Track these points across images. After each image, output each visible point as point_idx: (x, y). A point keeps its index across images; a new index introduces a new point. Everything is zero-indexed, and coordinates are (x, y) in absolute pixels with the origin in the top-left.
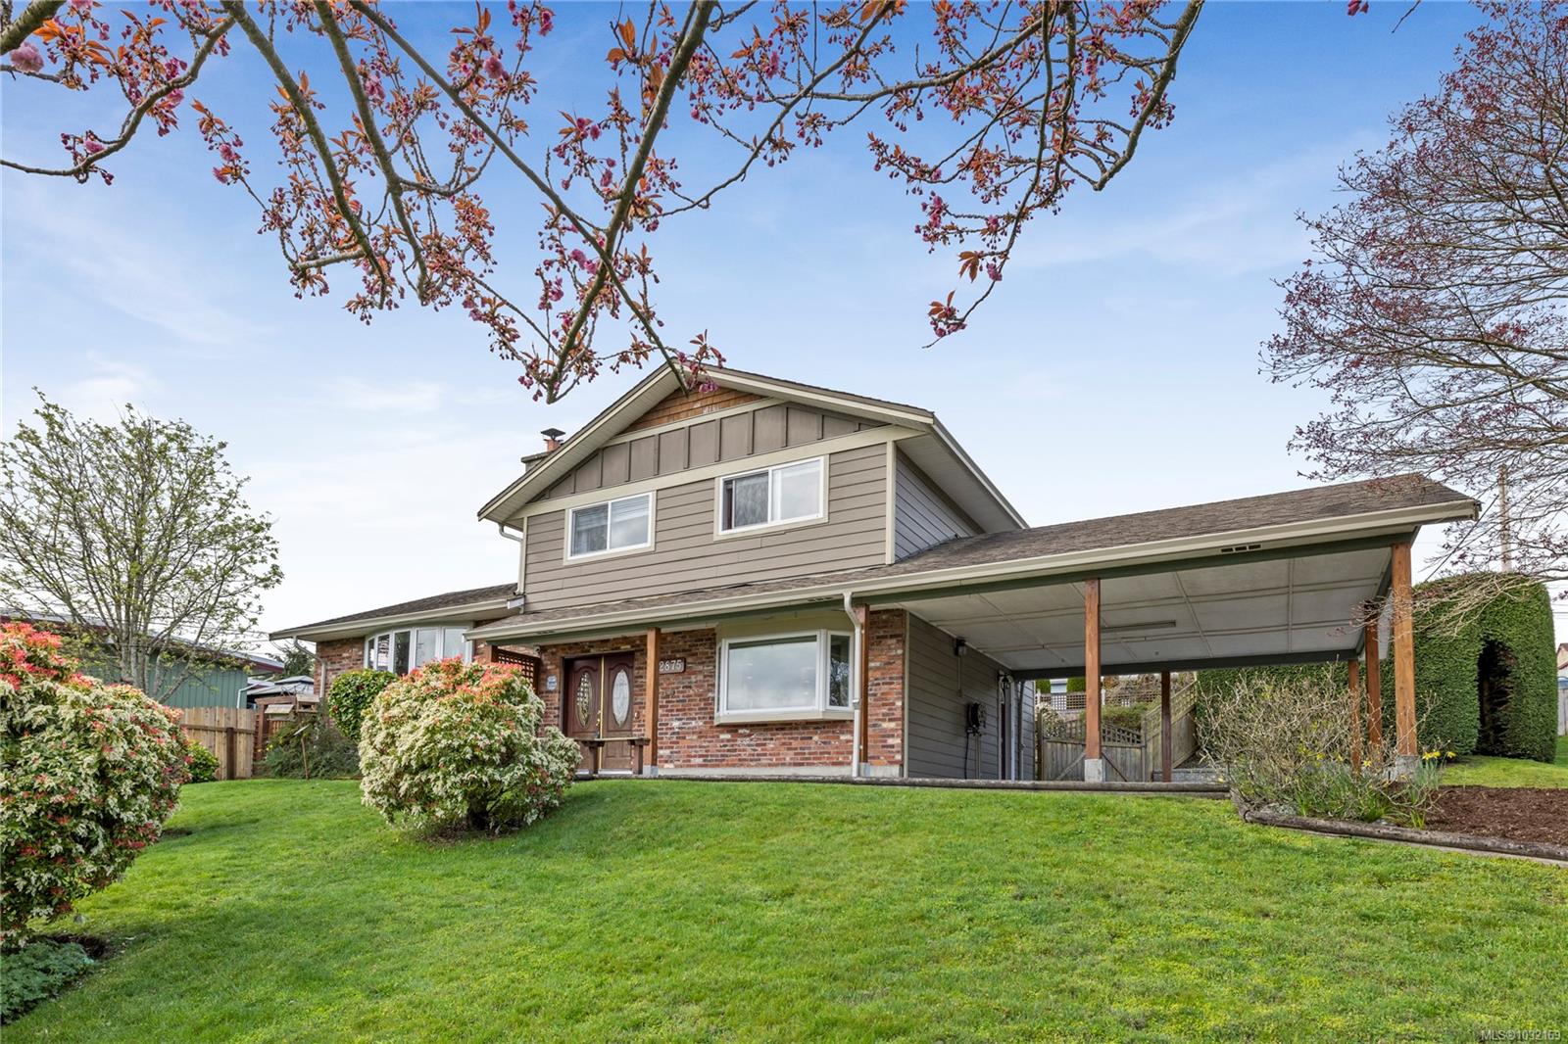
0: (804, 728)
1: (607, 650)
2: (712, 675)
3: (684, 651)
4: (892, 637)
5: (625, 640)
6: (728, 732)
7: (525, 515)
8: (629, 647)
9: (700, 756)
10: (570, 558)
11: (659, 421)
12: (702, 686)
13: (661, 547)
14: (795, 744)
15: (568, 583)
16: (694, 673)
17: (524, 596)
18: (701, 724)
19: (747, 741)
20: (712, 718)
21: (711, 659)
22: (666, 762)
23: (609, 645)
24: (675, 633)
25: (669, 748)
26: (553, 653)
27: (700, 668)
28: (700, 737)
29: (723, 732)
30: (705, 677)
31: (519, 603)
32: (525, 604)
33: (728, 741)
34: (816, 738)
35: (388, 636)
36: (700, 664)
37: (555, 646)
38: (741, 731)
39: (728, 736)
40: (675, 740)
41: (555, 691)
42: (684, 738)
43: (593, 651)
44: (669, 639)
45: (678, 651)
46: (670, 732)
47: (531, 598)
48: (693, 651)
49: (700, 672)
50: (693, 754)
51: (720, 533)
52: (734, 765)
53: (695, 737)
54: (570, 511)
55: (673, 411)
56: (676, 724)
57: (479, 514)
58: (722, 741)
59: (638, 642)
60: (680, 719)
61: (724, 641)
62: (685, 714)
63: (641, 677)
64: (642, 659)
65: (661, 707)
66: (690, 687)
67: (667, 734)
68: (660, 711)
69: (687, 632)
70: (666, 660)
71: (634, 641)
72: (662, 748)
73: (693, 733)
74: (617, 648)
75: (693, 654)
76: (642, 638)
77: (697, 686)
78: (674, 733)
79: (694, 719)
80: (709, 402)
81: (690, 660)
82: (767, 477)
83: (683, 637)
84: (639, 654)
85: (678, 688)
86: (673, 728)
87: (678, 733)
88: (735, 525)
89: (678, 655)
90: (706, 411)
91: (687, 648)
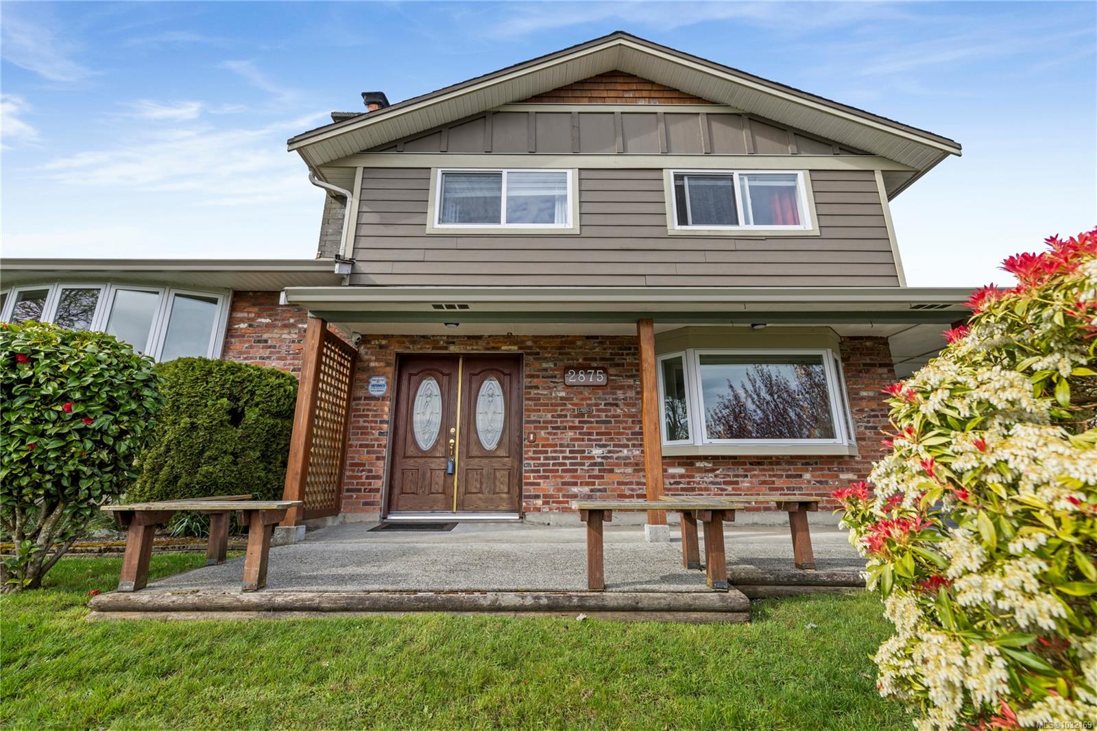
0: (789, 463)
1: (477, 349)
3: (603, 359)
4: (881, 365)
5: (509, 338)
6: (680, 465)
7: (361, 164)
8: (514, 348)
10: (437, 226)
11: (577, 99)
12: (635, 404)
13: (588, 232)
14: (779, 483)
15: (430, 255)
16: (622, 388)
17: (351, 262)
18: (637, 452)
19: (710, 477)
23: (482, 343)
25: (588, 484)
26: (381, 347)
27: (631, 382)
28: (636, 471)
29: (673, 465)
30: (637, 393)
31: (347, 269)
32: (353, 274)
33: (682, 476)
34: (807, 476)
35: (43, 295)
37: (385, 337)
38: (698, 464)
39: (681, 471)
40: (596, 473)
41: (384, 398)
42: (611, 471)
43: (453, 349)
44: (579, 343)
45: (595, 360)
46: (587, 462)
47: (363, 267)
48: (617, 361)
49: (630, 387)
50: (628, 493)
51: (674, 227)
53: (629, 470)
54: (439, 172)
55: (595, 94)
56: (597, 452)
57: (291, 142)
58: (673, 476)
59: (529, 343)
60: (604, 446)
61: (690, 351)
62: (612, 439)
63: (537, 387)
64: (537, 365)
65: (571, 428)
66: (617, 405)
67: (583, 464)
68: (570, 434)
69: (608, 337)
70: (577, 369)
71: (523, 342)
72: (575, 484)
73: (626, 465)
74: (493, 348)
75: (618, 365)
76: (536, 338)
77: (627, 405)
78: (595, 464)
79: (626, 446)
80: (645, 94)
81: (612, 371)
82: (732, 180)
83: (600, 343)
84: (531, 358)
85: (597, 405)
86: (593, 458)
87: (601, 464)
88: (694, 223)
89: (594, 364)
90: (642, 102)
91: (608, 356)
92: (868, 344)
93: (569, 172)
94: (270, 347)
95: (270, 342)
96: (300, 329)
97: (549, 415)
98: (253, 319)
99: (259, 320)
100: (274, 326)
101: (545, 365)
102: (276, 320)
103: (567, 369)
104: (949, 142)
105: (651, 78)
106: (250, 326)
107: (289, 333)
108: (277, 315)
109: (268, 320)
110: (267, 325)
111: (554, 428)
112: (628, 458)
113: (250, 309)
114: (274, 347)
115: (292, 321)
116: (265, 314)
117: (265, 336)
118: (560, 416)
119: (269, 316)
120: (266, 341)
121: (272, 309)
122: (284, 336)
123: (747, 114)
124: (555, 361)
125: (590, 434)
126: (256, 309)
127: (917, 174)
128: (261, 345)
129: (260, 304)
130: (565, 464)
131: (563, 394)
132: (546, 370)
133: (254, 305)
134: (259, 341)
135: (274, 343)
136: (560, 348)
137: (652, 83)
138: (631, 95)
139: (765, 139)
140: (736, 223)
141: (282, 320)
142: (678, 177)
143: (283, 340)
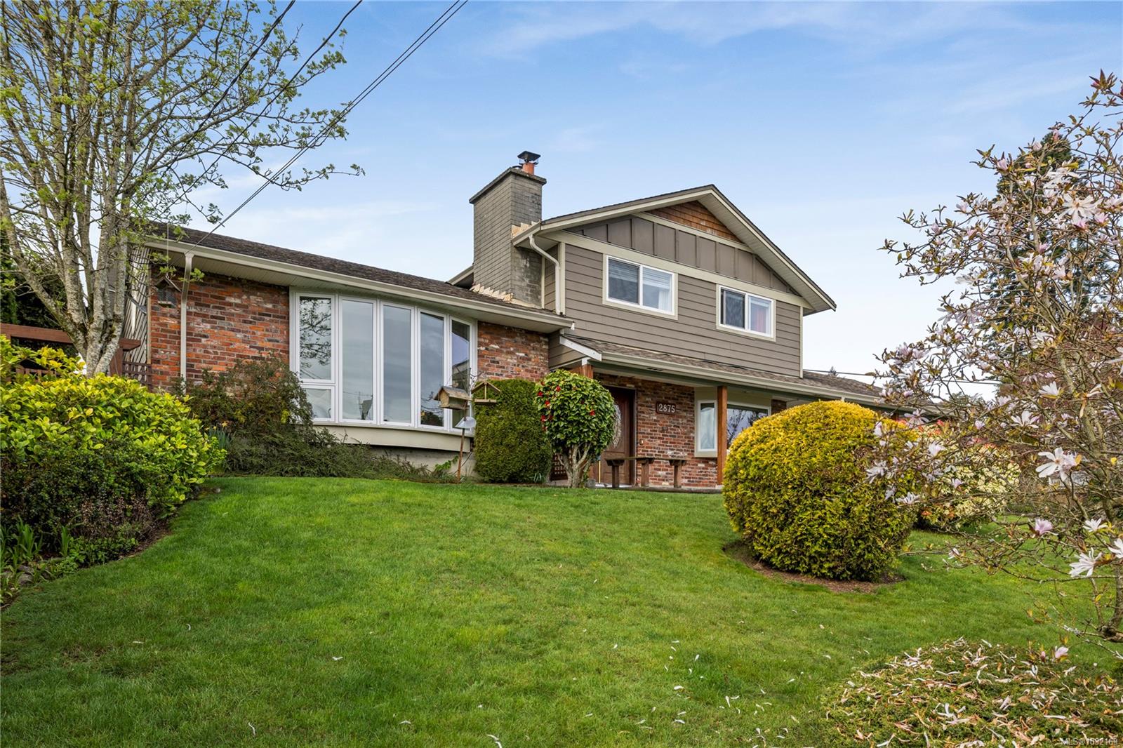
2: (692, 420)
3: (673, 399)
5: (631, 380)
6: (703, 462)
7: (563, 240)
8: (633, 386)
9: (686, 478)
10: (608, 299)
11: (677, 219)
12: (686, 428)
13: (682, 320)
16: (681, 417)
18: (686, 454)
20: (693, 451)
21: (691, 409)
22: (663, 480)
23: (617, 380)
24: (668, 384)
25: (665, 470)
27: (685, 414)
29: (699, 462)
30: (688, 421)
33: (703, 468)
36: (685, 411)
38: (711, 463)
44: (663, 387)
45: (669, 398)
49: (685, 417)
51: (718, 324)
54: (606, 257)
55: (687, 217)
59: (640, 384)
60: (672, 450)
62: (676, 446)
63: (643, 413)
64: (643, 398)
65: (659, 438)
66: (678, 427)
68: (658, 442)
69: (676, 385)
70: (663, 403)
71: (637, 383)
72: (660, 470)
74: (623, 385)
75: (681, 403)
76: (644, 381)
77: (683, 427)
79: (682, 450)
80: (711, 225)
81: (678, 406)
82: (744, 297)
83: (673, 389)
84: (640, 393)
85: (670, 426)
88: (728, 323)
89: (670, 402)
90: (709, 231)
91: (676, 397)
92: (779, 404)
93: (673, 274)
94: (501, 367)
95: (500, 364)
96: (518, 356)
97: (649, 431)
98: (487, 345)
99: (492, 346)
100: (502, 352)
101: (647, 399)
102: (501, 347)
103: (658, 403)
104: (832, 302)
105: (715, 214)
106: (487, 349)
107: (512, 359)
108: (502, 343)
109: (497, 347)
110: (497, 349)
111: (652, 438)
113: (485, 336)
114: (504, 367)
115: (512, 349)
116: (495, 341)
117: (497, 359)
118: (654, 431)
119: (498, 344)
120: (498, 363)
121: (499, 339)
122: (509, 360)
123: (756, 255)
124: (652, 397)
125: (667, 442)
126: (488, 337)
127: (815, 312)
128: (495, 365)
129: (491, 333)
131: (655, 418)
132: (647, 402)
133: (487, 333)
134: (494, 362)
135: (503, 365)
136: (655, 389)
137: (714, 217)
138: (704, 223)
139: (760, 274)
140: (744, 327)
141: (506, 348)
142: (722, 290)
143: (508, 363)
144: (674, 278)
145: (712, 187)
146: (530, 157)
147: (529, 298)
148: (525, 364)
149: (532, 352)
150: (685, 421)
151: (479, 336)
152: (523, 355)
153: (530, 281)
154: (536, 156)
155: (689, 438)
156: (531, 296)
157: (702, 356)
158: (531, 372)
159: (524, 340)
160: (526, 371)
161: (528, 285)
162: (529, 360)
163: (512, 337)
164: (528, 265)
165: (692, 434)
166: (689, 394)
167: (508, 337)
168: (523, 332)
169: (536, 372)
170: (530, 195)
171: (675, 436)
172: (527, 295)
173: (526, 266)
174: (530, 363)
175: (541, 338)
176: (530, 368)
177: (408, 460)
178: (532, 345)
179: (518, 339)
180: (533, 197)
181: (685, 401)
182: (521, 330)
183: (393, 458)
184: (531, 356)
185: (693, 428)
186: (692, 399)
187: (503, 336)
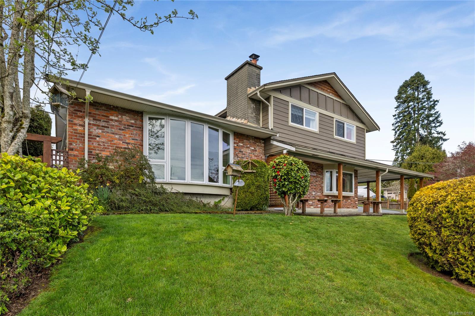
2: (322, 179)
3: (315, 169)
6: (327, 197)
7: (272, 95)
10: (291, 123)
11: (319, 88)
13: (321, 133)
16: (318, 177)
18: (320, 194)
20: (323, 192)
21: (322, 174)
24: (313, 163)
27: (319, 176)
29: (325, 197)
30: (321, 179)
36: (320, 174)
38: (329, 197)
44: (311, 164)
45: (313, 169)
46: (312, 196)
48: (318, 170)
51: (335, 136)
52: (328, 207)
54: (290, 104)
56: (314, 193)
60: (315, 192)
61: (334, 170)
62: (316, 190)
66: (317, 182)
67: (311, 196)
69: (316, 163)
70: (311, 171)
73: (318, 197)
75: (318, 171)
77: (319, 182)
78: (313, 196)
79: (318, 192)
80: (331, 92)
81: (317, 173)
82: (344, 124)
83: (315, 164)
85: (314, 181)
86: (313, 195)
87: (314, 196)
88: (338, 136)
90: (331, 94)
91: (316, 168)
94: (244, 154)
95: (243, 153)
96: (251, 149)
98: (238, 143)
99: (240, 144)
100: (244, 147)
102: (244, 145)
105: (333, 87)
106: (237, 145)
107: (248, 150)
108: (244, 143)
109: (242, 144)
110: (242, 146)
112: (318, 195)
113: (237, 139)
115: (248, 146)
117: (242, 150)
119: (242, 143)
121: (243, 141)
122: (247, 151)
123: (349, 106)
128: (241, 153)
129: (239, 138)
130: (308, 196)
133: (237, 138)
134: (240, 152)
135: (245, 153)
138: (329, 91)
139: (350, 114)
140: (344, 137)
141: (246, 145)
142: (336, 121)
143: (247, 152)
144: (317, 114)
145: (334, 73)
146: (255, 57)
147: (255, 122)
148: (254, 153)
149: (257, 147)
150: (320, 179)
151: (234, 139)
152: (253, 148)
153: (256, 114)
154: (258, 56)
155: (321, 186)
156: (256, 121)
157: (328, 150)
158: (257, 156)
159: (254, 141)
160: (255, 156)
161: (255, 116)
162: (256, 151)
163: (249, 140)
164: (255, 107)
165: (322, 185)
166: (321, 167)
167: (246, 140)
168: (253, 137)
169: (259, 157)
170: (255, 74)
171: (316, 186)
172: (254, 120)
173: (254, 107)
174: (256, 152)
175: (261, 141)
176: (256, 155)
177: (201, 200)
178: (257, 144)
179: (251, 141)
180: (256, 75)
181: (320, 170)
182: (252, 136)
183: (194, 199)
184: (257, 149)
185: (323, 182)
186: (322, 169)
187: (245, 140)
